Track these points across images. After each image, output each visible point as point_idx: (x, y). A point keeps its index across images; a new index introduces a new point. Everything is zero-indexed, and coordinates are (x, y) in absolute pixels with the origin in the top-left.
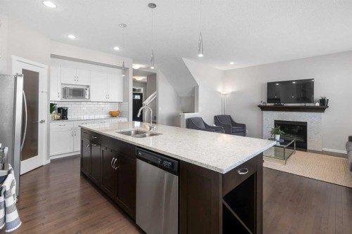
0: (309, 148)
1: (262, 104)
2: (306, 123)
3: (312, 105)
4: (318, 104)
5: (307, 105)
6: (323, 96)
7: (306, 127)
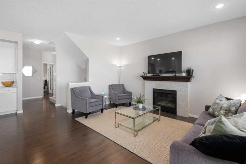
0: (178, 114)
1: (143, 75)
2: (176, 91)
3: (180, 75)
4: (184, 74)
5: (177, 75)
6: (189, 67)
7: (176, 95)
